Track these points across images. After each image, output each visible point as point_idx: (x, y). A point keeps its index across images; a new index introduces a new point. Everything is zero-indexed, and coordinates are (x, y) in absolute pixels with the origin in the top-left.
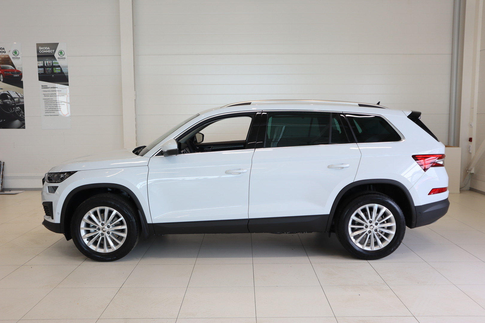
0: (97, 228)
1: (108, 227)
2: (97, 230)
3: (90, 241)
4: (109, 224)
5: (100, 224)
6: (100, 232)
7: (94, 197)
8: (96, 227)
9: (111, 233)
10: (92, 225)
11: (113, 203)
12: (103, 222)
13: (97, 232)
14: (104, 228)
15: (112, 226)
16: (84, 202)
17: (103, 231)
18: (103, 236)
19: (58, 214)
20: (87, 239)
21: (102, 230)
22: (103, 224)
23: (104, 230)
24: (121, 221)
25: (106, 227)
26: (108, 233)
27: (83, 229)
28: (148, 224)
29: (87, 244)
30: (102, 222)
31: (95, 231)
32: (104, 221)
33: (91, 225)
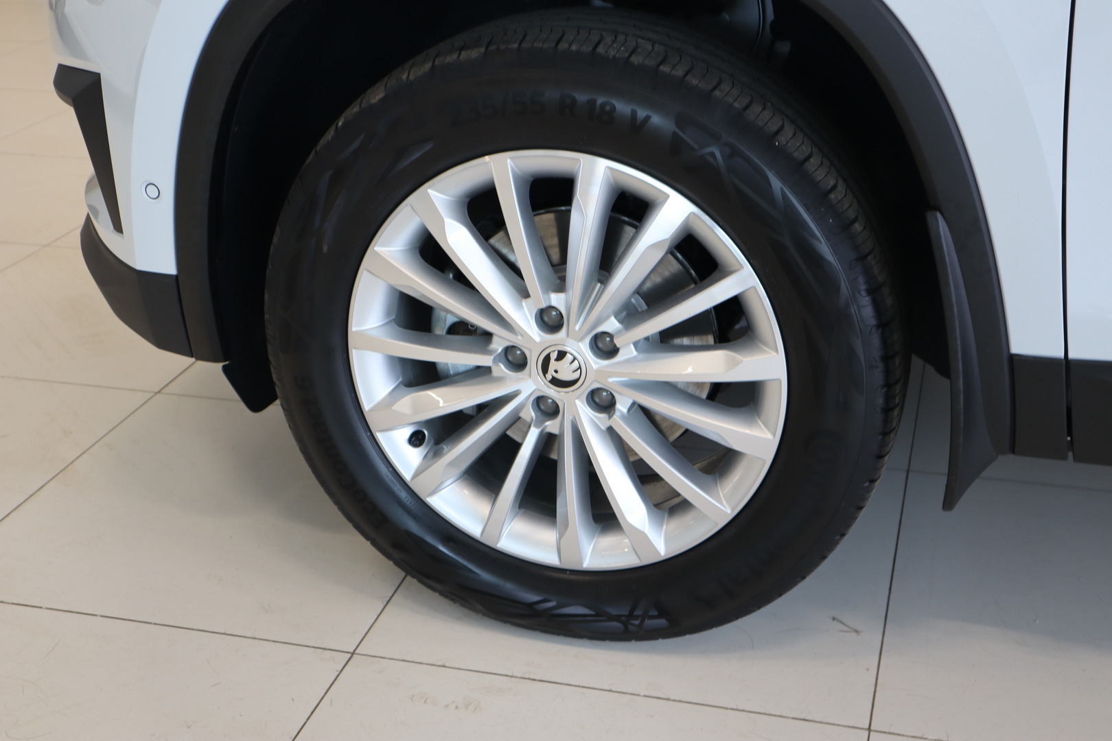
0: (498, 345)
1: (604, 347)
2: (501, 369)
3: (435, 453)
4: (612, 325)
5: (522, 317)
6: (529, 385)
7: (474, 54)
8: (488, 336)
9: (622, 406)
10: (451, 320)
11: (656, 120)
12: (557, 300)
13: (500, 379)
14: (561, 355)
15: (636, 344)
16: (376, 95)
17: (556, 382)
18: (552, 426)
19: (152, 190)
20: (407, 432)
21: (545, 368)
22: (550, 321)
23: (565, 370)
24: (733, 310)
25: (581, 349)
26: (602, 402)
27: (370, 344)
28: (1013, 358)
29: (407, 475)
30: (542, 297)
31: (480, 373)
32: (560, 285)
33: (439, 314)
